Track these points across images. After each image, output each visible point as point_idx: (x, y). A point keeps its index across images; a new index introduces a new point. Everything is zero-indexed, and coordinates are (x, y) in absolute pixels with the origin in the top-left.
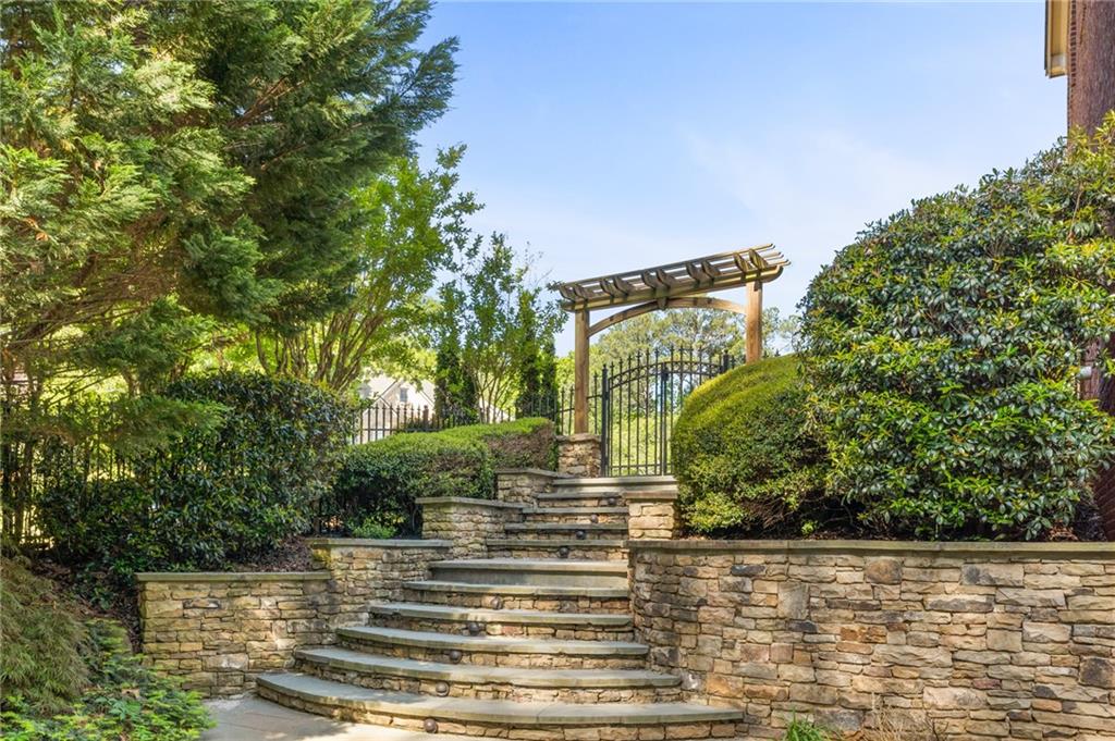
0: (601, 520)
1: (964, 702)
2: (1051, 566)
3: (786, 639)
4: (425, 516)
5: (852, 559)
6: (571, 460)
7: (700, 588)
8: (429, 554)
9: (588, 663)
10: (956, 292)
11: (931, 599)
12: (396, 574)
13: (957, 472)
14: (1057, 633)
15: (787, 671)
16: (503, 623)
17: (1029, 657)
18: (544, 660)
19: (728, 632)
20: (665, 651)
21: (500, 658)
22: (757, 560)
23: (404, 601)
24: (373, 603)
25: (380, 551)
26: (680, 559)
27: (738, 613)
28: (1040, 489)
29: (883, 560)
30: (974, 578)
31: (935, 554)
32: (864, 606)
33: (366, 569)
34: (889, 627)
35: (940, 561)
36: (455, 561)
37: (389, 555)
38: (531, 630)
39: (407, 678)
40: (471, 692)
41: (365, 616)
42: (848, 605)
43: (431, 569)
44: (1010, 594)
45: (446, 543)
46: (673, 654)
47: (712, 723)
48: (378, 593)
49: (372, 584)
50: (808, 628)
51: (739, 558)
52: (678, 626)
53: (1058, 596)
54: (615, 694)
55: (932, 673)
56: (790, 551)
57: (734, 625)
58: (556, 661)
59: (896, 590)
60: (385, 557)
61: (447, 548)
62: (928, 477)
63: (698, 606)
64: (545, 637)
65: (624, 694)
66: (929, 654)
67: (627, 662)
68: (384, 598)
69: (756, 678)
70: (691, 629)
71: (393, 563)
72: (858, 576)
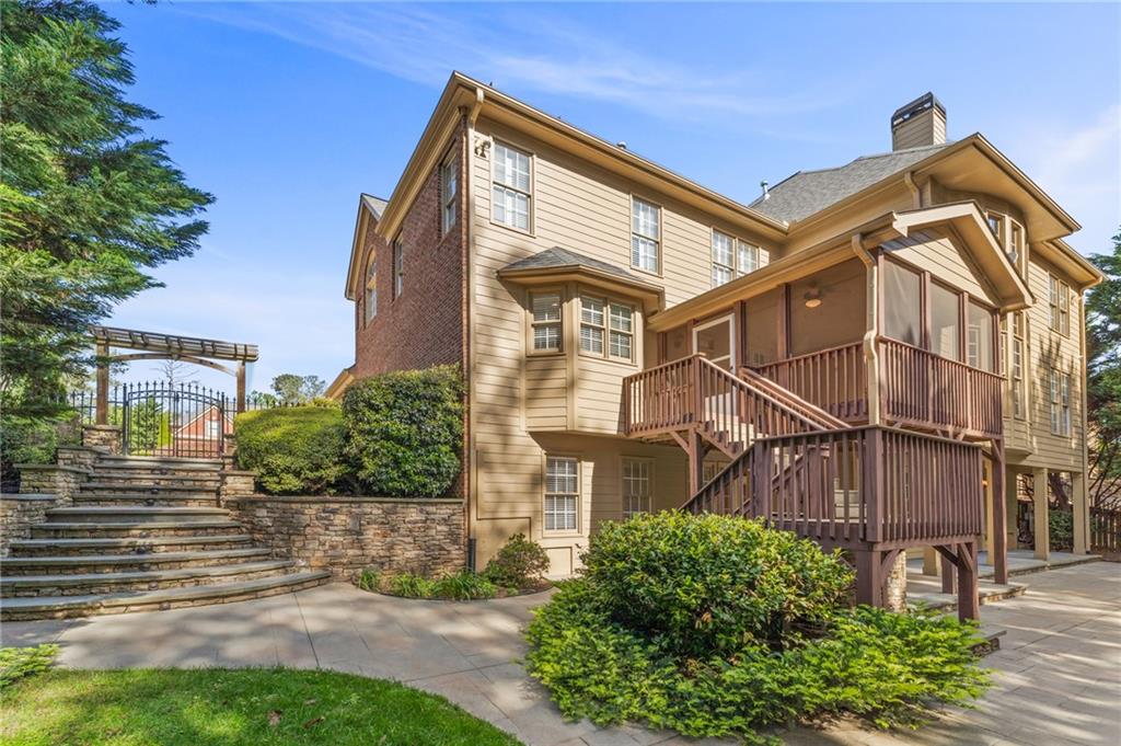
0: (162, 483)
1: (418, 555)
2: (444, 507)
3: (349, 538)
4: (22, 477)
5: (377, 505)
6: (96, 441)
7: (305, 519)
8: (46, 504)
9: (240, 560)
10: (419, 411)
11: (407, 520)
12: (26, 519)
13: (416, 474)
14: (445, 528)
15: (351, 552)
16: (166, 545)
17: (438, 537)
18: (215, 561)
19: (322, 538)
20: (284, 550)
21: (182, 564)
22: (337, 506)
23: (32, 538)
24: (11, 541)
25: (16, 503)
26: (293, 506)
27: (327, 529)
28: (439, 481)
29: (390, 505)
30: (421, 511)
31: (408, 503)
32: (383, 523)
33: (6, 516)
34: (392, 531)
35: (411, 506)
36: (61, 509)
37: (22, 506)
38: (188, 547)
39: (117, 584)
40: (179, 585)
41: (7, 550)
42: (375, 523)
43: (46, 515)
44: (432, 516)
45: (53, 496)
46: (289, 551)
47: (319, 579)
48: (14, 533)
49: (11, 527)
50: (360, 533)
51: (327, 505)
52: (292, 537)
53: (446, 516)
54: (266, 573)
55: (407, 547)
56: (352, 502)
57: (325, 535)
58: (221, 561)
59: (394, 517)
60: (19, 507)
61: (54, 500)
62: (405, 474)
63: (305, 527)
64: (198, 550)
65: (271, 572)
66: (406, 540)
67: (260, 558)
68: (18, 537)
69: (335, 557)
70: (302, 538)
71: (24, 512)
72: (380, 512)
